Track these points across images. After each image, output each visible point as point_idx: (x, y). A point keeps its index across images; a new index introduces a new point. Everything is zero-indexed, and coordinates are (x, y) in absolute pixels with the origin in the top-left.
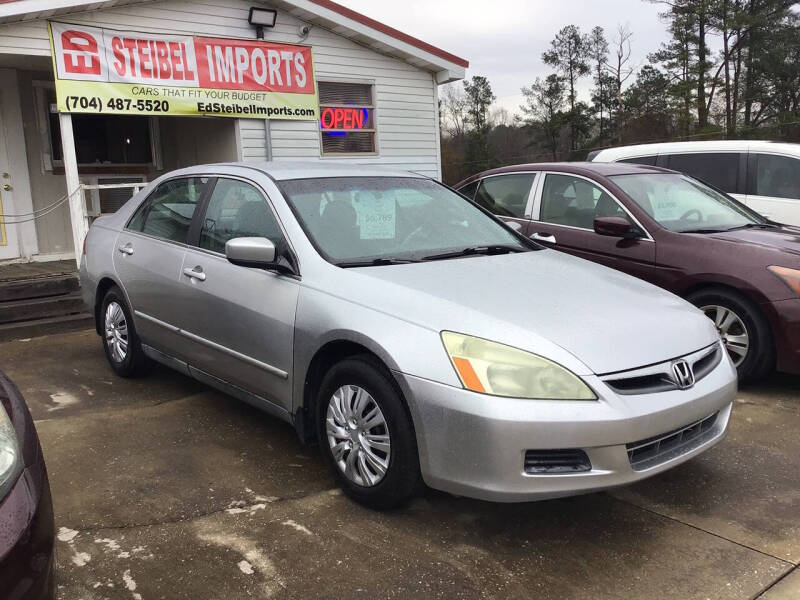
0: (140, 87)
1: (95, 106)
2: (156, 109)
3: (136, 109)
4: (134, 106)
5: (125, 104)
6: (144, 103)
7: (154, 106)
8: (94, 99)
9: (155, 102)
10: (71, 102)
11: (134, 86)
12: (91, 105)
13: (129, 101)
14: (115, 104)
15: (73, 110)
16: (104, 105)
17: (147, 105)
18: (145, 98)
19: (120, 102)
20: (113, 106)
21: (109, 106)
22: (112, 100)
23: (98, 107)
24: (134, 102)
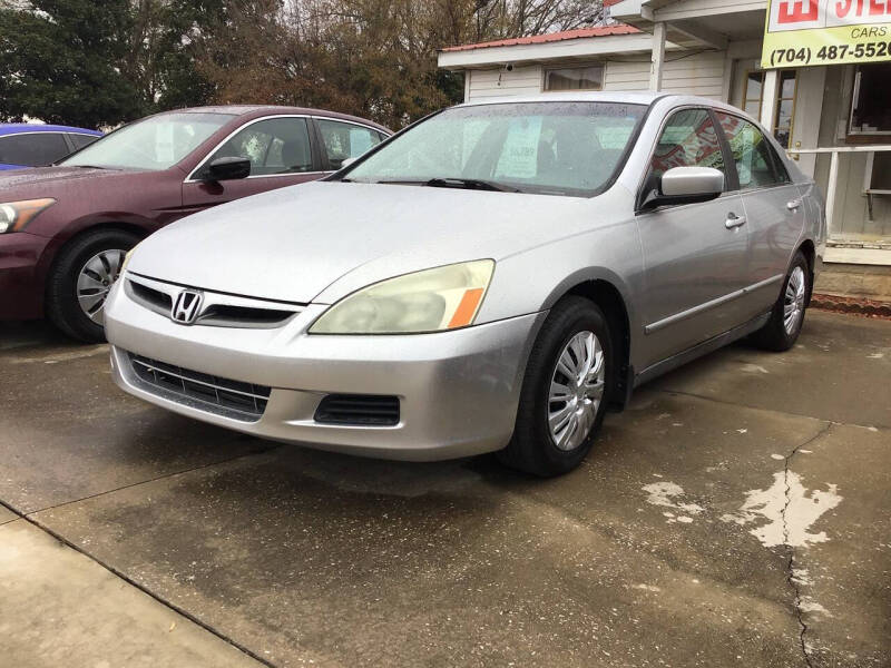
0: (862, 28)
1: (803, 57)
2: (880, 54)
3: (853, 56)
4: (851, 53)
5: (839, 52)
6: (865, 48)
7: (877, 49)
8: (803, 50)
9: (879, 45)
10: (777, 55)
11: (854, 27)
12: (798, 57)
13: (846, 47)
14: (827, 52)
15: (777, 65)
16: (814, 55)
17: (868, 49)
18: (866, 40)
19: (833, 50)
20: (824, 56)
21: (819, 56)
22: (824, 48)
23: (805, 60)
24: (852, 48)
